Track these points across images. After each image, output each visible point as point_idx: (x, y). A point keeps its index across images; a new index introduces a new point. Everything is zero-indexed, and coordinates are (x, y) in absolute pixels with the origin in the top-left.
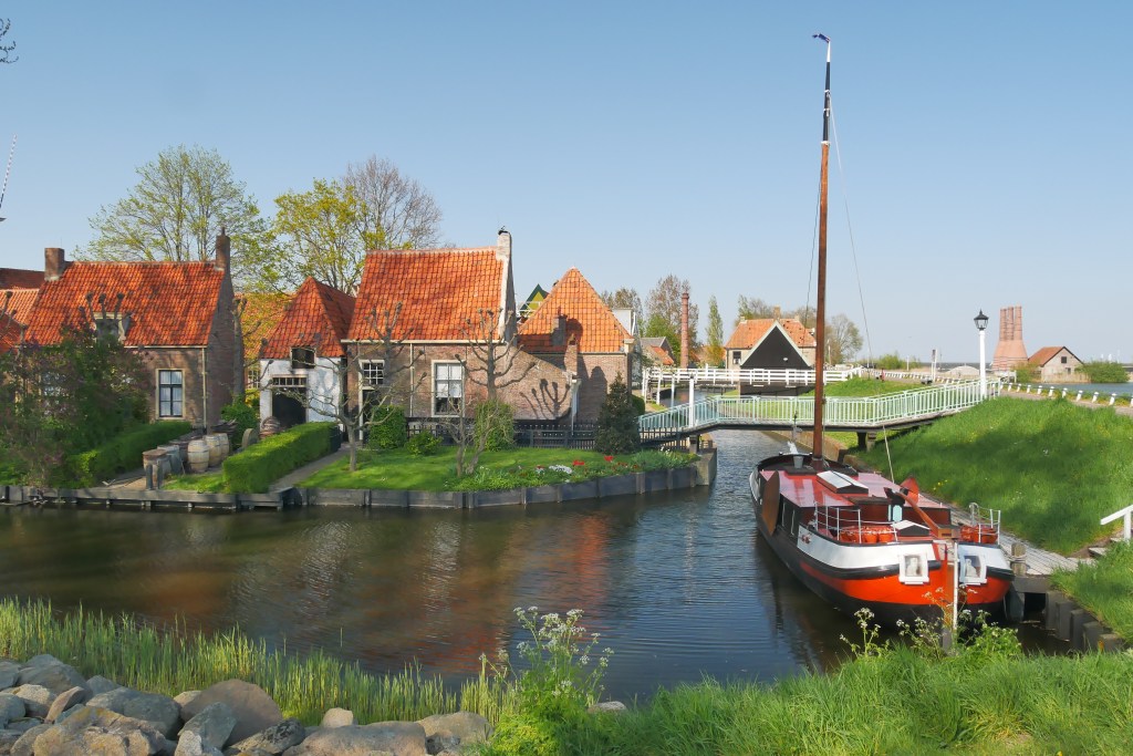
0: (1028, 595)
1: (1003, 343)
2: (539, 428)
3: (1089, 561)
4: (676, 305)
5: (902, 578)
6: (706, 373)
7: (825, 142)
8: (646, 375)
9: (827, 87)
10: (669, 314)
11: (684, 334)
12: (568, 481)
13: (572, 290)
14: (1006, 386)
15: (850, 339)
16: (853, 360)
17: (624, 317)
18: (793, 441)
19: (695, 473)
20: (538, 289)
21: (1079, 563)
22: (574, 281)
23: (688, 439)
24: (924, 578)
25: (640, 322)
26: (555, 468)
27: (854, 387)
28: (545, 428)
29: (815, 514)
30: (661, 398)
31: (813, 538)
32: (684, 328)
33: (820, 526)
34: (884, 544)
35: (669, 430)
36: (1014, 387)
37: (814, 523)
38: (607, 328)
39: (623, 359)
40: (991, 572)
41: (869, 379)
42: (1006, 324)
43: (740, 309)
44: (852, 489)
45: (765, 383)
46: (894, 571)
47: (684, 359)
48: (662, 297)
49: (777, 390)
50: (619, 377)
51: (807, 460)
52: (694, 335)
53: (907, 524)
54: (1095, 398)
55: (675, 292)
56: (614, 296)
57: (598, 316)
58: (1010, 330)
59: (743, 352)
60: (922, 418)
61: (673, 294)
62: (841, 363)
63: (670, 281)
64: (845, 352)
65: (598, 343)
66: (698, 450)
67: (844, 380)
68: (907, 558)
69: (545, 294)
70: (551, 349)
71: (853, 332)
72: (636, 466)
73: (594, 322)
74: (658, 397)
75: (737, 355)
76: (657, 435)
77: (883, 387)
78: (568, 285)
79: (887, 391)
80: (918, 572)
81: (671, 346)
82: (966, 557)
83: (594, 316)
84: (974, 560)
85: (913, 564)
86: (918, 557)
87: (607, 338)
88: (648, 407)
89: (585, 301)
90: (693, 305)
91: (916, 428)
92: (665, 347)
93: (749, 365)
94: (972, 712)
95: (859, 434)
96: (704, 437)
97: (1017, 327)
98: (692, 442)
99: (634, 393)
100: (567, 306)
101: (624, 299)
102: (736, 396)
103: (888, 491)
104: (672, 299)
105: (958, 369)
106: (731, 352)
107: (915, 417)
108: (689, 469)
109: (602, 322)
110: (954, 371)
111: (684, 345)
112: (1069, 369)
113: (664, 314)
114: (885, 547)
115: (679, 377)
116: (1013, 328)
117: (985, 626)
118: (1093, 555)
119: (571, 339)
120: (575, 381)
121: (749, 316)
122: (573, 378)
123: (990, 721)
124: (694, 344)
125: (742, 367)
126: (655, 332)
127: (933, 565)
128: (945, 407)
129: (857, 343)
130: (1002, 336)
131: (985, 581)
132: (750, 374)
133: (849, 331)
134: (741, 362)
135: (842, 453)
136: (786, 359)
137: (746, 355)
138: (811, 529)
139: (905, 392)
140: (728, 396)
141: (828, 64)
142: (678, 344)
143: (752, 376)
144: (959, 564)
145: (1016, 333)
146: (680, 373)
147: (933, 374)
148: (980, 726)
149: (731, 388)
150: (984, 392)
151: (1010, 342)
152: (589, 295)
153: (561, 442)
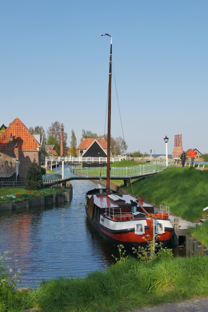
0: (180, 237)
1: (176, 147)
2: (3, 180)
3: (200, 224)
4: (59, 133)
5: (136, 233)
6: (70, 159)
7: (110, 73)
8: (46, 159)
9: (111, 53)
10: (56, 136)
11: (62, 144)
12: (14, 201)
13: (17, 126)
14: (175, 163)
15: (123, 146)
16: (124, 154)
17: (37, 137)
18: (100, 184)
19: (64, 196)
20: (3, 126)
21: (196, 225)
22: (17, 123)
23: (61, 184)
24: (144, 232)
25: (44, 139)
26: (9, 196)
27: (123, 163)
28: (5, 181)
29: (106, 210)
30: (52, 168)
31: (105, 219)
32: (62, 142)
33: (108, 215)
34: (130, 221)
35: (54, 180)
36: (178, 163)
37: (105, 214)
38: (31, 141)
39: (37, 153)
40: (167, 229)
41: (129, 160)
42: (177, 141)
43: (83, 135)
44: (120, 200)
45: (91, 162)
46: (133, 230)
47: (62, 153)
48: (53, 130)
49: (96, 165)
50: (35, 160)
51: (104, 190)
52: (66, 144)
53: (138, 213)
54: (204, 167)
55: (58, 128)
56: (34, 129)
57: (27, 137)
58: (178, 143)
59: (84, 151)
60: (146, 174)
61: (57, 128)
62: (120, 155)
63: (56, 123)
64: (121, 151)
65: (27, 147)
66: (65, 188)
67: (120, 161)
68: (138, 225)
69: (6, 128)
70: (8, 150)
71: (124, 143)
72: (41, 195)
73: (25, 139)
74: (51, 168)
75: (82, 152)
76: (49, 182)
77: (133, 163)
78: (15, 124)
79: (135, 165)
80: (141, 230)
81: (57, 148)
82: (158, 224)
83: (25, 137)
84: (161, 225)
85: (140, 228)
86: (141, 225)
87: (31, 145)
88: (47, 172)
89: (22, 131)
90: (65, 133)
91: (144, 178)
92: (54, 149)
93: (85, 156)
94: (154, 280)
95: (124, 181)
96: (68, 183)
97: (180, 142)
98: (63, 185)
99: (42, 166)
100: (15, 133)
101: (38, 130)
102: (80, 167)
103: (132, 201)
104: (57, 130)
105: (160, 157)
106: (79, 151)
107: (144, 174)
108: (62, 195)
109: (29, 139)
110: (159, 157)
111: (62, 148)
112: (198, 157)
113: (54, 136)
114: (130, 222)
115: (59, 160)
116: (179, 142)
117: (162, 248)
118: (201, 221)
119: (16, 145)
120: (17, 162)
121: (86, 137)
122: (17, 161)
123: (160, 283)
124: (66, 147)
125: (83, 156)
126: (51, 143)
127: (146, 227)
128: (154, 170)
129: (125, 147)
130: (175, 145)
131: (164, 232)
132: (86, 159)
133: (122, 143)
134: (83, 154)
135: (118, 188)
136: (99, 153)
137: (85, 152)
138: (104, 216)
139: (140, 165)
140: (78, 167)
141: (111, 45)
142: (59, 148)
143: (87, 159)
144: (155, 227)
145: (180, 144)
146: (59, 159)
147: (150, 158)
148: (157, 284)
149: (79, 164)
150: (167, 165)
151: (178, 147)
152: (24, 129)
153: (12, 186)
